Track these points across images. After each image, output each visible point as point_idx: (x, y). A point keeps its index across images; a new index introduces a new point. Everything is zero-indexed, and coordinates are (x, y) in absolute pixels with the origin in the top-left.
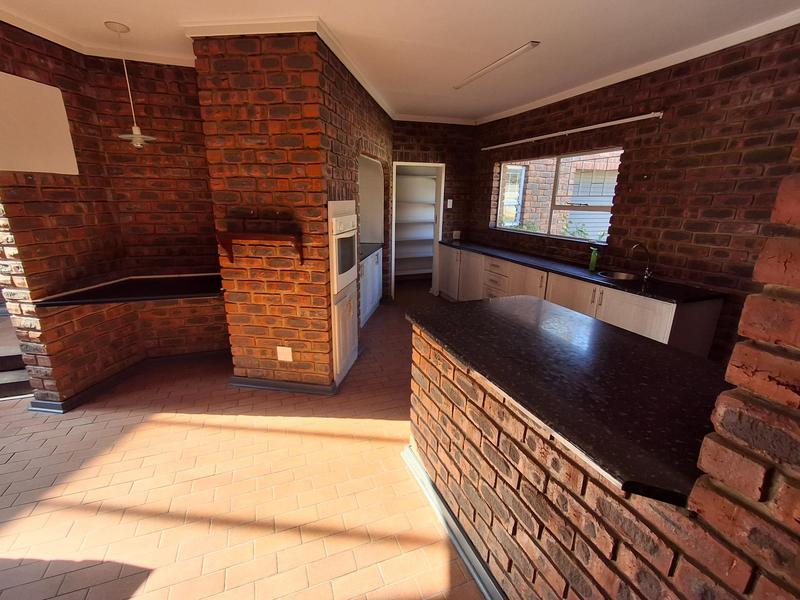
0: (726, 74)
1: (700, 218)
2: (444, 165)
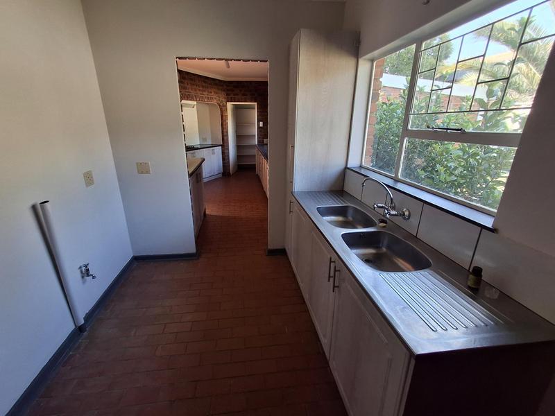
2: (256, 103)
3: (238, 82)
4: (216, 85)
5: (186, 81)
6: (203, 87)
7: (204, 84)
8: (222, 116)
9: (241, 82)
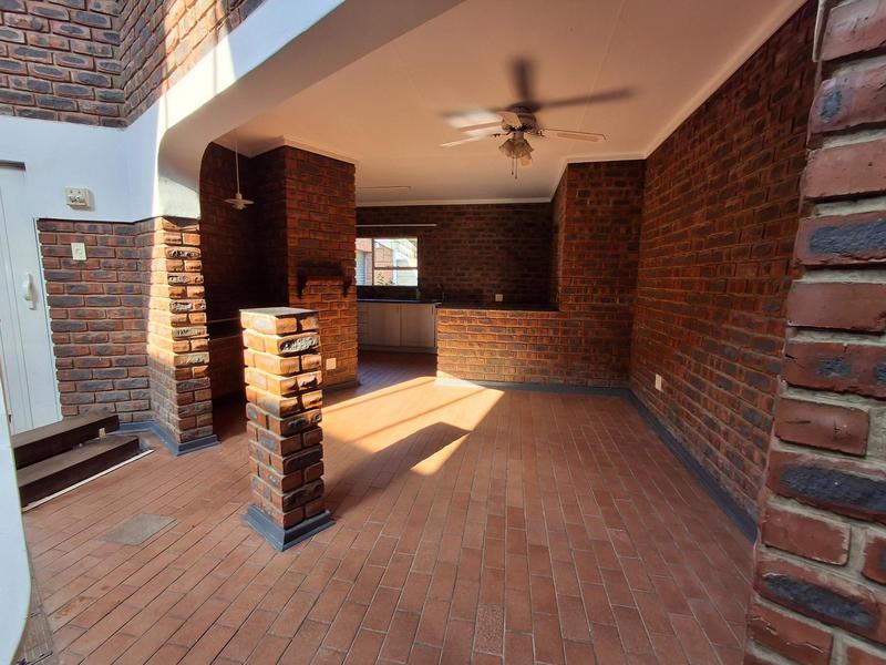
0: (456, 214)
1: (459, 271)
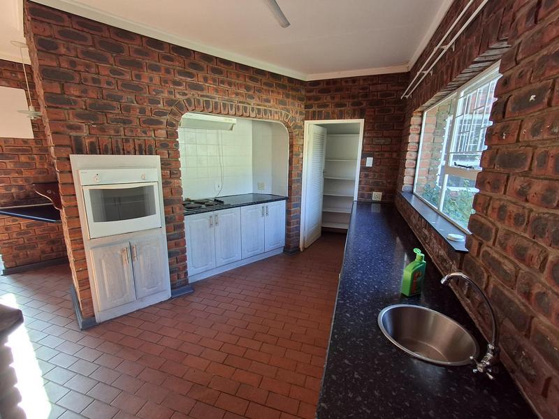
2: (362, 121)
3: (328, 82)
4: (284, 87)
5: (201, 74)
6: (248, 88)
7: (251, 84)
8: (291, 146)
9: (334, 81)
